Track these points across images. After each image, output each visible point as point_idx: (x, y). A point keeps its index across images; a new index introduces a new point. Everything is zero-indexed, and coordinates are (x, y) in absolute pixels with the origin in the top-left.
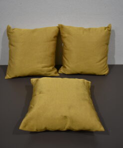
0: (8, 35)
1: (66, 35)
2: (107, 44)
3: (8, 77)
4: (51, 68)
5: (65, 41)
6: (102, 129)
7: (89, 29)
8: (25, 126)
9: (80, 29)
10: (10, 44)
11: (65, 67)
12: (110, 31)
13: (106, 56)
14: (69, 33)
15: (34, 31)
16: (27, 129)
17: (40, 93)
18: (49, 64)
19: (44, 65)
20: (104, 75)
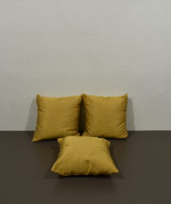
0: (37, 102)
1: (88, 103)
2: (125, 110)
3: (35, 139)
4: (75, 132)
5: (88, 108)
6: (117, 171)
7: (109, 98)
8: (55, 169)
9: (100, 97)
10: (39, 110)
11: (87, 131)
12: (127, 99)
13: (125, 121)
14: (91, 101)
15: (61, 99)
16: (57, 171)
17: (67, 146)
18: (73, 128)
19: (69, 128)
20: (124, 139)
